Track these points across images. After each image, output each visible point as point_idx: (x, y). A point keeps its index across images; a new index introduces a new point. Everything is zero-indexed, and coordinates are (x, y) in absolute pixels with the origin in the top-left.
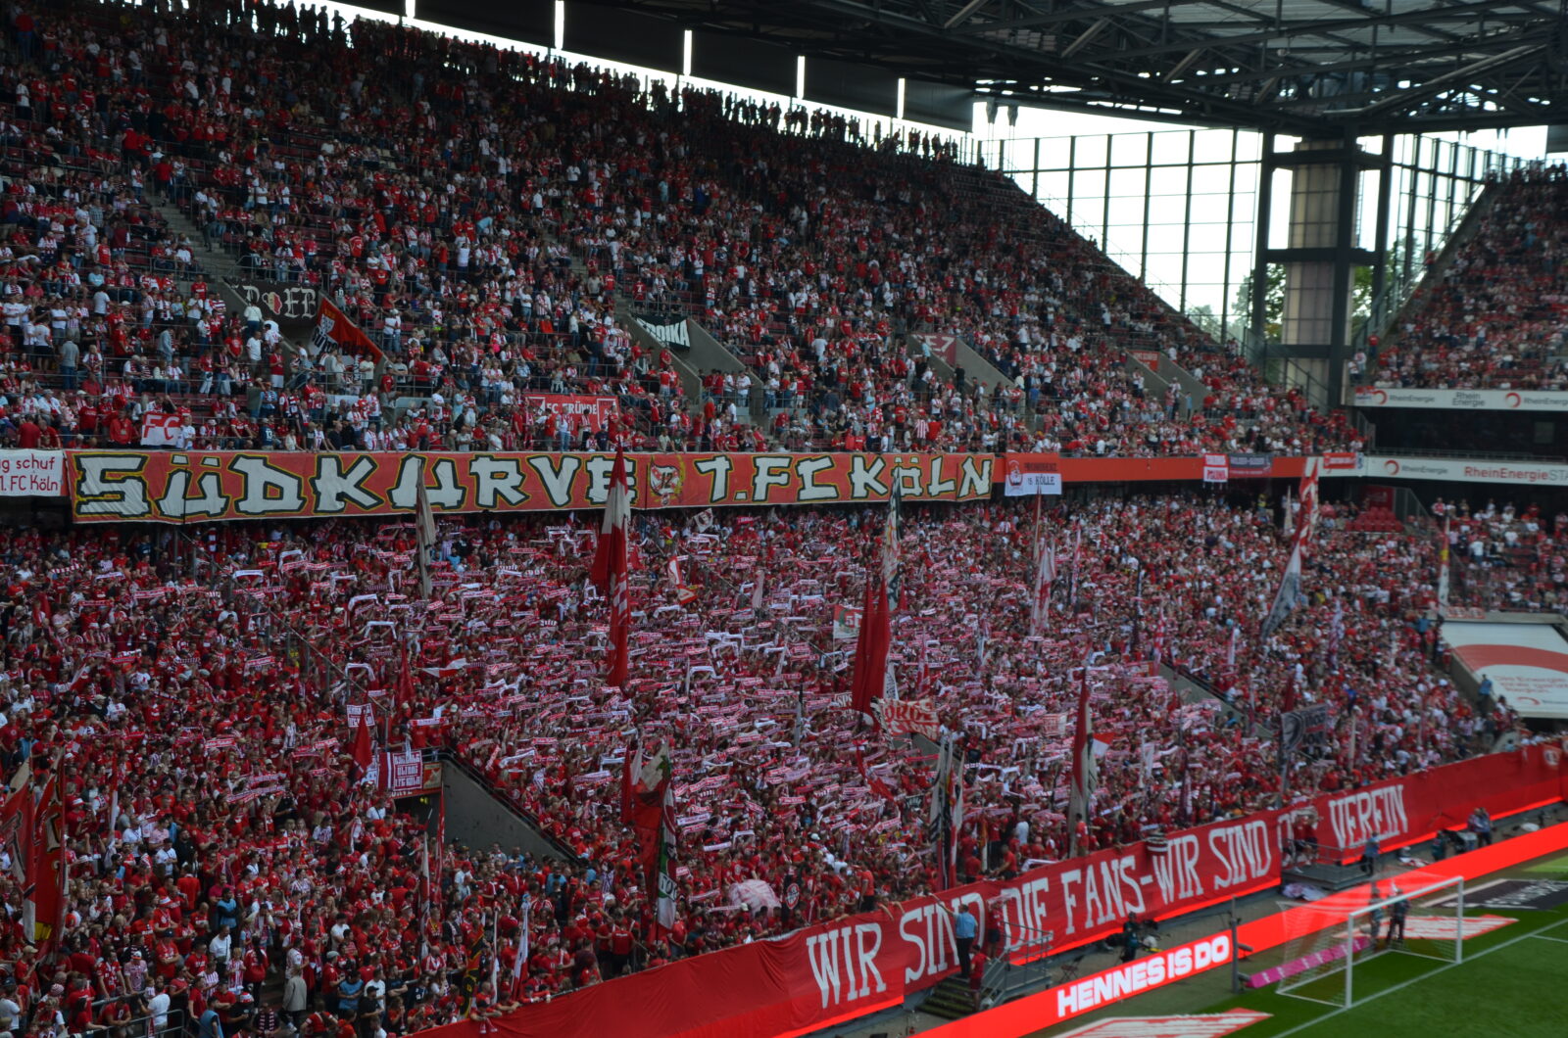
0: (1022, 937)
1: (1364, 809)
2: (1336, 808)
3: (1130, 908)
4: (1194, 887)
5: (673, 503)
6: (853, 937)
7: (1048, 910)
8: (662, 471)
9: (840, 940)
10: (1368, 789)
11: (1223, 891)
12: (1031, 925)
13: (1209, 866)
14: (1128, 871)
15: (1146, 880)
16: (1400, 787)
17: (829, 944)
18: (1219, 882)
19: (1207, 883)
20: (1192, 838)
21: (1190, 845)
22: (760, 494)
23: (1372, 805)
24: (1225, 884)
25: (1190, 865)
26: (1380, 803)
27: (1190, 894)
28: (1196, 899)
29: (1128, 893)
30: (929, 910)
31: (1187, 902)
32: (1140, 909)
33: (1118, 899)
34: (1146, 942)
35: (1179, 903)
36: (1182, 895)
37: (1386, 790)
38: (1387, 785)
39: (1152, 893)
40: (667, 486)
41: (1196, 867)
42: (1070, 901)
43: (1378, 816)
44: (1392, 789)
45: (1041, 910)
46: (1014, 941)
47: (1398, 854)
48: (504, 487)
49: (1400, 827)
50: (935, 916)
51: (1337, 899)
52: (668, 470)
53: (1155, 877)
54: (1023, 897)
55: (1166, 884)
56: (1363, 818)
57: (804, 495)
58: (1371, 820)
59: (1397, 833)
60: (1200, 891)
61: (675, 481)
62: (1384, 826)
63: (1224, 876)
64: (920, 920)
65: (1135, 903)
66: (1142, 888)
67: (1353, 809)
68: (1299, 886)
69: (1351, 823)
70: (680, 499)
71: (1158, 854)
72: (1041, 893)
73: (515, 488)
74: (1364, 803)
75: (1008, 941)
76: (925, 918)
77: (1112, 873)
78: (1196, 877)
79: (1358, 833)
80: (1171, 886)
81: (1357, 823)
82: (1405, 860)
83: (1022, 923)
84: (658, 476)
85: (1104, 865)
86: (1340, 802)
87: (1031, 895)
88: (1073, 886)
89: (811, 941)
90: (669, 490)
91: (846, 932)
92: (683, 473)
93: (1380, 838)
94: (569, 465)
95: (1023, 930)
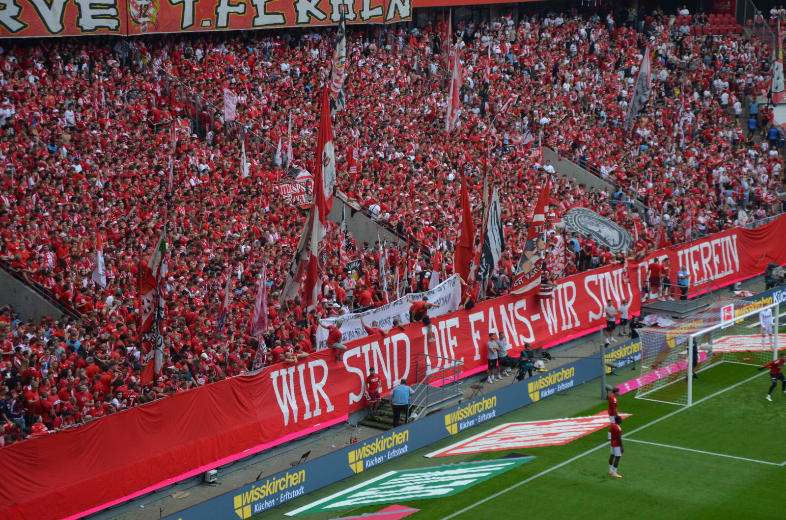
0: (439, 365)
1: (706, 256)
2: (683, 256)
3: (524, 340)
4: (573, 321)
6: (307, 372)
7: (458, 341)
9: (296, 374)
10: (709, 239)
11: (596, 323)
12: (446, 356)
13: (584, 304)
14: (520, 311)
15: (535, 317)
16: (735, 237)
17: (288, 376)
18: (592, 315)
19: (583, 317)
20: (571, 284)
21: (570, 289)
23: (712, 251)
24: (597, 317)
25: (569, 304)
26: (718, 249)
27: (570, 326)
28: (574, 329)
29: (521, 329)
30: (366, 348)
31: (567, 332)
32: (531, 340)
33: (514, 333)
34: (536, 365)
35: (562, 334)
36: (564, 328)
37: (723, 240)
38: (724, 235)
39: (540, 327)
41: (573, 306)
42: (476, 336)
43: (716, 259)
44: (728, 238)
45: (453, 342)
46: (433, 367)
47: (732, 288)
49: (734, 267)
50: (371, 353)
51: (683, 325)
53: (542, 315)
54: (439, 332)
55: (551, 319)
56: (704, 262)
58: (711, 263)
59: (731, 272)
60: (578, 324)
62: (721, 268)
63: (596, 311)
64: (359, 355)
65: (527, 335)
66: (532, 323)
67: (697, 256)
68: (655, 317)
69: (695, 266)
71: (545, 297)
72: (453, 329)
74: (706, 249)
75: (429, 368)
76: (363, 355)
77: (508, 313)
78: (574, 314)
79: (701, 274)
80: (555, 321)
81: (700, 265)
82: (737, 293)
83: (439, 355)
85: (502, 307)
86: (686, 251)
87: (446, 330)
88: (477, 323)
89: (274, 375)
91: (301, 368)
93: (718, 276)
95: (440, 360)
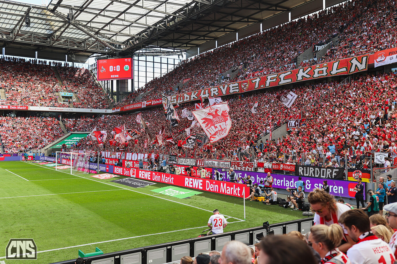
5: (247, 90)
8: (244, 84)
22: (267, 85)
40: (245, 87)
48: (215, 92)
52: (246, 84)
57: (280, 83)
61: (247, 86)
70: (248, 89)
73: (217, 92)
84: (243, 85)
90: (246, 88)
92: (249, 84)
94: (226, 86)
